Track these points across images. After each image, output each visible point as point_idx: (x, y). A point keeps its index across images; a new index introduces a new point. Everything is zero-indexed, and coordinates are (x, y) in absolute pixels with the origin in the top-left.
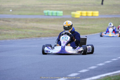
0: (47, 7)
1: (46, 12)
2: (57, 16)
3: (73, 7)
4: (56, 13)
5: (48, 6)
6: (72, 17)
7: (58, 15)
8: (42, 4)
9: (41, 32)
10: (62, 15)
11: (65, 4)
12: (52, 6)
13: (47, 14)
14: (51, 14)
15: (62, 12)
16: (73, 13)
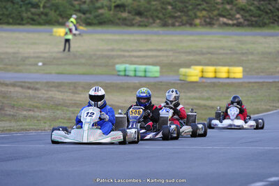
0: (124, 56)
2: (145, 77)
3: (184, 58)
4: (145, 71)
5: (127, 54)
6: (181, 80)
8: (112, 50)
11: (166, 50)
12: (136, 54)
13: (122, 73)
16: (183, 70)
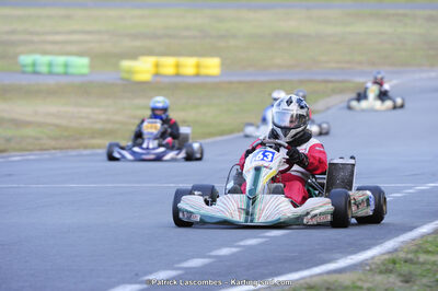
0: (32, 42)
1: (26, 59)
2: (66, 74)
3: (127, 44)
4: (66, 65)
5: (35, 38)
6: (122, 79)
7: (71, 70)
8: (13, 32)
9: (10, 133)
10: (85, 70)
11: (99, 32)
12: (50, 38)
13: (30, 69)
14: (44, 69)
15: (85, 61)
16: (126, 64)
